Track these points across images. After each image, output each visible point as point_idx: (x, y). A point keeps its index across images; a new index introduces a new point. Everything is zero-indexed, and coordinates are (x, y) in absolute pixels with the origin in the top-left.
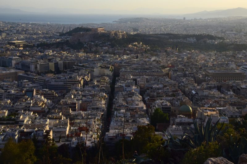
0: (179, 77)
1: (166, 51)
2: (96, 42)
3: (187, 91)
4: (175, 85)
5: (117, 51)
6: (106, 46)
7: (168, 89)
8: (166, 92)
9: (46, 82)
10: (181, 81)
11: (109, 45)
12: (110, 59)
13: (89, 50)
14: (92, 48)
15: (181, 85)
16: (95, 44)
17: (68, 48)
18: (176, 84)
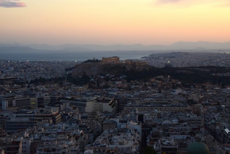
0: (211, 113)
1: (203, 87)
2: (107, 75)
3: (218, 130)
4: (200, 122)
5: (134, 86)
6: (119, 80)
7: (185, 125)
8: (182, 130)
9: (5, 119)
10: (212, 117)
11: (125, 78)
12: (117, 93)
13: (97, 85)
14: (101, 83)
15: (212, 123)
16: (105, 78)
17: (68, 83)
18: (200, 120)
